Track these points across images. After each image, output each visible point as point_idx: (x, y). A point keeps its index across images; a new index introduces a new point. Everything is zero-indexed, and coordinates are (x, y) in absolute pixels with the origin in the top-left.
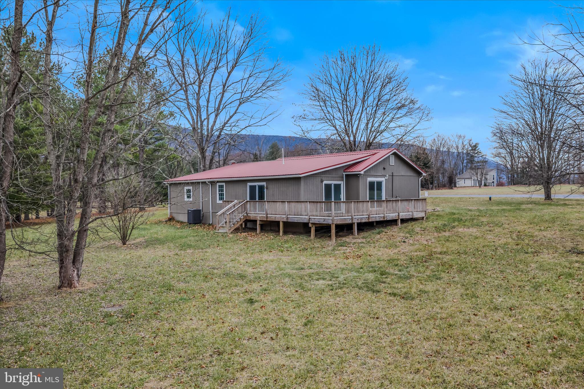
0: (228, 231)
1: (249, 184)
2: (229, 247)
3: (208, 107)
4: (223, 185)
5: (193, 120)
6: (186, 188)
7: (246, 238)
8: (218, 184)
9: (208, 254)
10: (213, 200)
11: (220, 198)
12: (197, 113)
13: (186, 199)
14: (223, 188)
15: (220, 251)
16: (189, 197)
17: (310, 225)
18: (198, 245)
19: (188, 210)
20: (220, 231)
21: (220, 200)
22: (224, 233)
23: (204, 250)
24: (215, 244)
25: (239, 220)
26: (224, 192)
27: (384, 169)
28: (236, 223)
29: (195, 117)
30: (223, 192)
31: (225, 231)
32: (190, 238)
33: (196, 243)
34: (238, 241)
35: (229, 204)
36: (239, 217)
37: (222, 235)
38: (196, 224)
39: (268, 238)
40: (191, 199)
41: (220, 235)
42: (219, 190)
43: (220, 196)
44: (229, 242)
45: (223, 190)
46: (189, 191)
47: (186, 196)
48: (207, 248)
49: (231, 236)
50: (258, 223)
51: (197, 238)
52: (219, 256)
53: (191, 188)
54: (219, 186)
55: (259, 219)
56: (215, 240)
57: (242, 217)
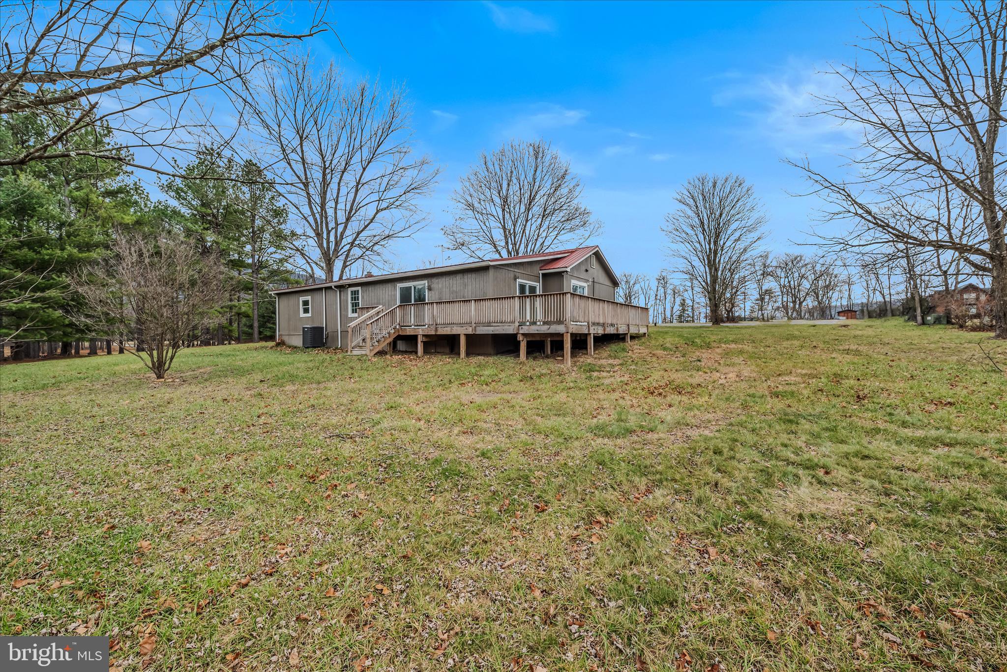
0: (368, 352)
1: (400, 285)
2: (373, 378)
3: (336, 208)
4: (358, 291)
5: (316, 222)
6: (302, 299)
7: (401, 363)
8: (350, 290)
9: (329, 393)
10: (343, 313)
11: (353, 309)
12: (322, 210)
13: (302, 315)
14: (358, 294)
15: (357, 386)
16: (306, 311)
17: (520, 338)
18: (310, 376)
19: (304, 328)
20: (355, 353)
21: (353, 312)
22: (362, 356)
23: (322, 386)
24: (346, 373)
25: (387, 335)
26: (360, 301)
27: (587, 271)
28: (383, 339)
29: (318, 216)
30: (358, 300)
31: (364, 353)
32: (299, 365)
33: (308, 373)
34: (390, 368)
35: (367, 312)
36: (387, 331)
37: (359, 360)
38: (315, 347)
39: (442, 364)
40: (309, 315)
41: (356, 358)
42: (352, 298)
43: (353, 306)
44: (373, 370)
45: (358, 297)
46: (306, 303)
47: (301, 310)
48: (328, 381)
49: (375, 360)
50: (420, 339)
51: (311, 365)
52: (354, 396)
53: (309, 298)
54: (352, 292)
55: (421, 333)
56: (346, 367)
57: (393, 331)
